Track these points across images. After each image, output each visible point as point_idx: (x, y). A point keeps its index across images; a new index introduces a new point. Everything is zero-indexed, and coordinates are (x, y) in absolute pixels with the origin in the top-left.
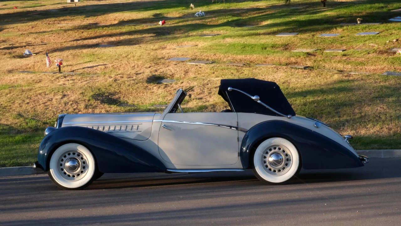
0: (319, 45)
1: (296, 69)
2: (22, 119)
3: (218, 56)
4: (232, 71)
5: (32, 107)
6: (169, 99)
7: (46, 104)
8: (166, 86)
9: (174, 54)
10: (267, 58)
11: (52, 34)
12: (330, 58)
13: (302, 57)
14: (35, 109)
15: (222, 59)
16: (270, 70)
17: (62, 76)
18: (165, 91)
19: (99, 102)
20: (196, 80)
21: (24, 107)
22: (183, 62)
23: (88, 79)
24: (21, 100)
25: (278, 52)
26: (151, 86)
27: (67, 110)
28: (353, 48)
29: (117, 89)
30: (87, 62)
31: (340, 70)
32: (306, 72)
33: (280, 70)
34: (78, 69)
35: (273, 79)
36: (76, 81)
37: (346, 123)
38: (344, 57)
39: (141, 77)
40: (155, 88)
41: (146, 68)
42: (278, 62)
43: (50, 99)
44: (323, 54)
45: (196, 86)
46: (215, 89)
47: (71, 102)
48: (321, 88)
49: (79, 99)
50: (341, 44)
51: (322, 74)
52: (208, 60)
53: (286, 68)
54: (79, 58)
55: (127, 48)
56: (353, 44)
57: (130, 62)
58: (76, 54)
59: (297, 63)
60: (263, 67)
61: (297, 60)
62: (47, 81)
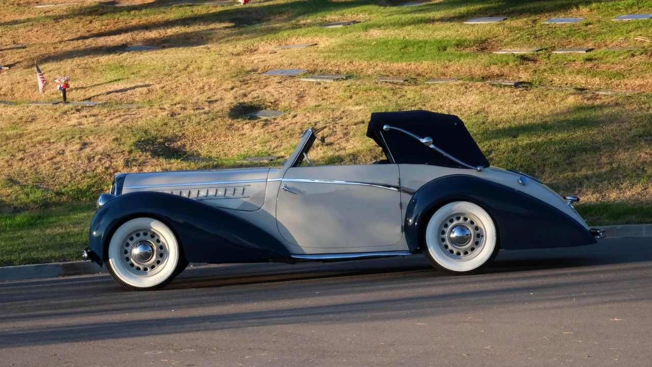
0: (543, 40)
1: (500, 86)
2: (17, 188)
3: (357, 64)
4: (384, 93)
5: (31, 167)
6: (274, 146)
7: (55, 160)
8: (266, 123)
9: (274, 62)
10: (447, 67)
11: (32, 25)
12: (563, 65)
13: (511, 64)
14: (36, 169)
15: (365, 70)
16: (453, 89)
17: (72, 109)
18: (264, 131)
19: (148, 154)
20: (320, 111)
21: (16, 165)
22: (292, 77)
23: (122, 113)
24: (8, 153)
25: (467, 55)
26: (239, 123)
27: (93, 171)
28: (606, 46)
29: (178, 130)
30: (113, 81)
31: (579, 87)
32: (519, 93)
33: (470, 89)
34: (97, 96)
35: (458, 107)
36: (100, 117)
37: (585, 181)
38: (587, 63)
39: (218, 108)
40: (246, 126)
41: (225, 90)
42: (468, 74)
43: (61, 152)
44: (551, 58)
45: (321, 122)
46: (354, 127)
47: (99, 156)
48: (544, 120)
49: (113, 149)
50: (585, 38)
51: (546, 96)
52: (338, 73)
53: (482, 85)
54: (96, 74)
55: (183, 51)
56: (607, 37)
57: (194, 80)
58: (87, 66)
59: (502, 75)
60: (441, 85)
61: (502, 69)
62: (46, 119)
